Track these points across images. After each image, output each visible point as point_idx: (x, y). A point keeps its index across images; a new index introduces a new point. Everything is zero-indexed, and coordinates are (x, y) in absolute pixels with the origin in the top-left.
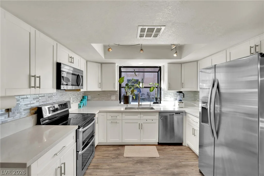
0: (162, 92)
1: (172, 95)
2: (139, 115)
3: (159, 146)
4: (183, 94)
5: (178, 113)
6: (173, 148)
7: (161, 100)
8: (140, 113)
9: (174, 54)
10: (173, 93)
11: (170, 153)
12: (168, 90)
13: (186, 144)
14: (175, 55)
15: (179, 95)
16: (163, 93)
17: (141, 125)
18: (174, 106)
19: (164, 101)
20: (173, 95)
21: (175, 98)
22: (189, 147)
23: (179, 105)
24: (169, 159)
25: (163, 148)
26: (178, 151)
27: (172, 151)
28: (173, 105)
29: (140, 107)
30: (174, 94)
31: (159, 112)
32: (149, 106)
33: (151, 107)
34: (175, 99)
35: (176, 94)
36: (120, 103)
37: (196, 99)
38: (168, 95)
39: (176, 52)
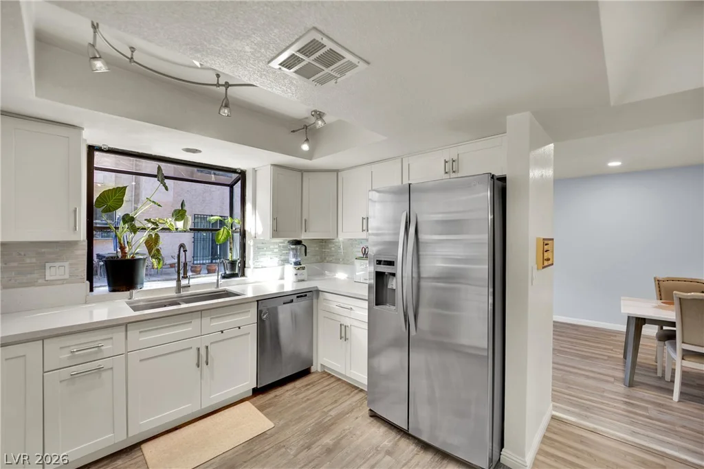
0: (249, 243)
1: (275, 250)
2: (196, 322)
3: (258, 397)
4: (304, 248)
5: (301, 295)
6: (295, 387)
7: (246, 266)
8: (201, 312)
9: (303, 143)
10: (277, 246)
11: (294, 402)
12: (273, 237)
13: (319, 366)
14: (305, 147)
15: (293, 249)
16: (254, 245)
17: (203, 352)
18: (282, 278)
19: (254, 268)
20: (277, 250)
21: (283, 257)
22: (325, 372)
23: (296, 275)
24: (300, 419)
25: (270, 399)
26: (308, 389)
27: (296, 395)
28: (279, 276)
29: (183, 293)
30: (279, 246)
31: (258, 301)
32: (213, 289)
33: (221, 288)
34: (282, 261)
35: (283, 247)
36: (91, 290)
37: (325, 258)
38: (266, 251)
39: (307, 140)
